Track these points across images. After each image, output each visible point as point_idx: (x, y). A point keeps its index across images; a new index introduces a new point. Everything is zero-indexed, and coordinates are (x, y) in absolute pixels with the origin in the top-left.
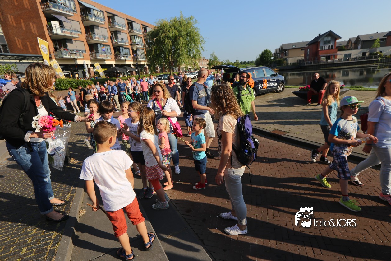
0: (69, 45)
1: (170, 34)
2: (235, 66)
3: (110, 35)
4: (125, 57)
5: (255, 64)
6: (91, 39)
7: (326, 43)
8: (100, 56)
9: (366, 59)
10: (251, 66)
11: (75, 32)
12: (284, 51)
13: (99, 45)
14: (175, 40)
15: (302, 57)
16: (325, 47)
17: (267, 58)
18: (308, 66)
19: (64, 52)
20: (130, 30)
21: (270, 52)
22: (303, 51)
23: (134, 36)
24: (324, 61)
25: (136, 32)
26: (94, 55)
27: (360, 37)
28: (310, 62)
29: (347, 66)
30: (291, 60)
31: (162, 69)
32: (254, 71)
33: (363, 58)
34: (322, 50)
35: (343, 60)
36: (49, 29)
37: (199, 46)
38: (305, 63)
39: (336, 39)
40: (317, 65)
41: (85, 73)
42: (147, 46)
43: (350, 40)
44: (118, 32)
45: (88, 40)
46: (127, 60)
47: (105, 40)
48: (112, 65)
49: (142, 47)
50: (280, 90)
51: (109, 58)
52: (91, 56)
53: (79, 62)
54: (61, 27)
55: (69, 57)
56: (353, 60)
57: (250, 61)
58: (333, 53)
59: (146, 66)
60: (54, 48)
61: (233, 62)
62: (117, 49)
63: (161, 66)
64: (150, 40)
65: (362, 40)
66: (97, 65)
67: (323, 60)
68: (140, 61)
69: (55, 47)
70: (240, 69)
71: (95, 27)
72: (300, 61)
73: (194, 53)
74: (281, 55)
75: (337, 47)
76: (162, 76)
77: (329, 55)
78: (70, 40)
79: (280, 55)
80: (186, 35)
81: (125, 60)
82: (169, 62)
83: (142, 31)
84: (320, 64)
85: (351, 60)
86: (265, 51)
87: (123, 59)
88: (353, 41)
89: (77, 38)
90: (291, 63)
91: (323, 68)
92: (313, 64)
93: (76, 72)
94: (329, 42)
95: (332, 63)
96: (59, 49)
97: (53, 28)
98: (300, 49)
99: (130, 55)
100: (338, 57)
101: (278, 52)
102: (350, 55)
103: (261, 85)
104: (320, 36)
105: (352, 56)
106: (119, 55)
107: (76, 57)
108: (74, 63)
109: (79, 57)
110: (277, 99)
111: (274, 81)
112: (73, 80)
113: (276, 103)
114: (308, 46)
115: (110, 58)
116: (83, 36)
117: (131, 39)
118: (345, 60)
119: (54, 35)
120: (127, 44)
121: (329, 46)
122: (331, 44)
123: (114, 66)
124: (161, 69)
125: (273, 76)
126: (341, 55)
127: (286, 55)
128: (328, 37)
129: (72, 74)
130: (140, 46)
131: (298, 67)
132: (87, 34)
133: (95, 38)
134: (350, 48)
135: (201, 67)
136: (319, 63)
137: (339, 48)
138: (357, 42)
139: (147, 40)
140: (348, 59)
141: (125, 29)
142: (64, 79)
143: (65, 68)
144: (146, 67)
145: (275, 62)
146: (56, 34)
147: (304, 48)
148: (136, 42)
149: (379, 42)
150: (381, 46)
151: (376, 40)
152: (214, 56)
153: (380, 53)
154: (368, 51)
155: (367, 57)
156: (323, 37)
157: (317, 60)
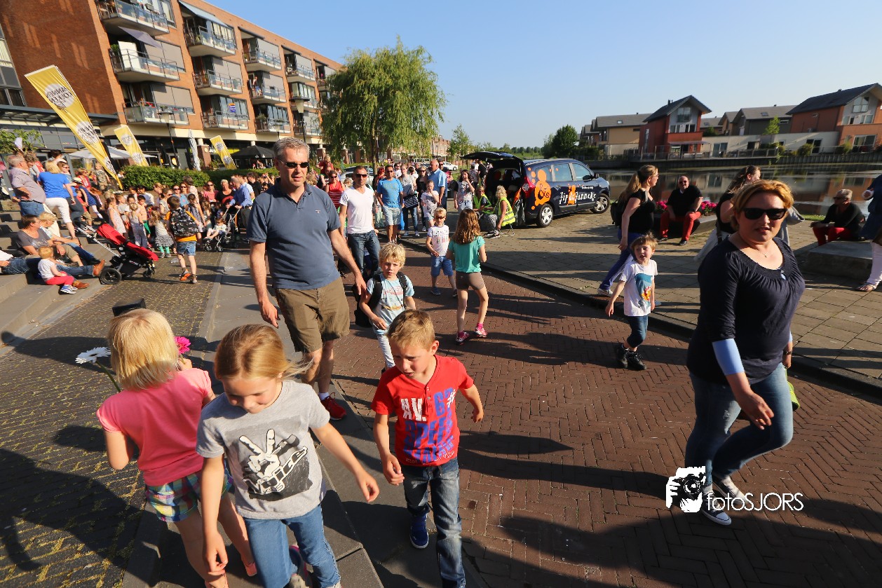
0: (158, 96)
1: (375, 82)
2: (510, 155)
3: (246, 77)
4: (279, 128)
5: (541, 154)
6: (206, 85)
7: (681, 119)
8: (225, 122)
9: (755, 155)
11: (172, 69)
12: (599, 130)
13: (222, 99)
14: (385, 96)
15: (634, 145)
16: (679, 127)
17: (567, 142)
19: (145, 110)
20: (290, 70)
21: (573, 130)
22: (638, 133)
23: (299, 83)
24: (677, 154)
25: (303, 76)
26: (211, 118)
27: (745, 113)
28: (649, 154)
29: (718, 166)
30: (613, 150)
32: (552, 166)
33: (749, 153)
34: (673, 133)
35: (711, 154)
36: (115, 59)
37: (434, 111)
38: (640, 157)
39: (700, 114)
40: (662, 162)
41: (192, 156)
42: (325, 107)
43: (725, 116)
44: (264, 74)
45: (198, 86)
46: (282, 133)
47: (235, 88)
48: (248, 143)
49: (315, 107)
50: (600, 209)
51: (244, 127)
52: (206, 122)
53: (180, 133)
54: (140, 55)
55: (157, 120)
56: (731, 156)
57: (531, 148)
58: (694, 140)
59: (321, 147)
60: (125, 100)
61: (498, 148)
62: (261, 108)
63: (353, 148)
64: (331, 95)
65: (747, 118)
66: (218, 140)
67: (675, 152)
68: (310, 137)
69: (126, 97)
70: (524, 162)
71: (214, 58)
72: (631, 151)
73: (424, 126)
74: (594, 137)
75: (701, 129)
77: (686, 143)
78: (160, 84)
79: (592, 139)
80: (408, 87)
81: (278, 133)
82: (370, 142)
83: (315, 74)
84: (668, 160)
85: (727, 156)
86: (563, 128)
87: (273, 130)
88: (731, 119)
89: (175, 82)
90: (613, 156)
91: (673, 168)
92: (655, 160)
93: (173, 155)
94: (687, 118)
95: (692, 159)
96: (136, 103)
97: (124, 58)
98: (632, 129)
99: (289, 123)
100: (703, 149)
101: (588, 131)
102: (725, 145)
103: (564, 197)
104: (671, 105)
105: (730, 149)
106: (264, 121)
107: (171, 122)
108: (168, 135)
109: (178, 122)
110: (595, 227)
112: (166, 171)
113: (595, 236)
114: (646, 123)
115: (246, 128)
116: (188, 78)
117: (291, 90)
118: (715, 155)
119: (125, 71)
120: (283, 100)
121: (687, 126)
122: (691, 123)
123: (253, 144)
124: (351, 154)
125: (587, 178)
126: (708, 146)
127: (604, 138)
128: (686, 109)
129: (164, 157)
130: (311, 106)
131: (629, 163)
132: (198, 73)
133: (215, 83)
134: (725, 132)
135: (435, 154)
136: (666, 158)
137: (705, 131)
138: (738, 122)
139: (324, 93)
140: (722, 153)
141: (279, 68)
142: (145, 168)
143: (148, 144)
144: (321, 150)
145: (582, 151)
146: (130, 70)
147: (638, 128)
148: (303, 95)
149: (778, 125)
150: (781, 132)
151: (772, 119)
152: (462, 134)
153: (780, 146)
154: (759, 140)
155: (755, 152)
156: (676, 107)
157: (665, 151)
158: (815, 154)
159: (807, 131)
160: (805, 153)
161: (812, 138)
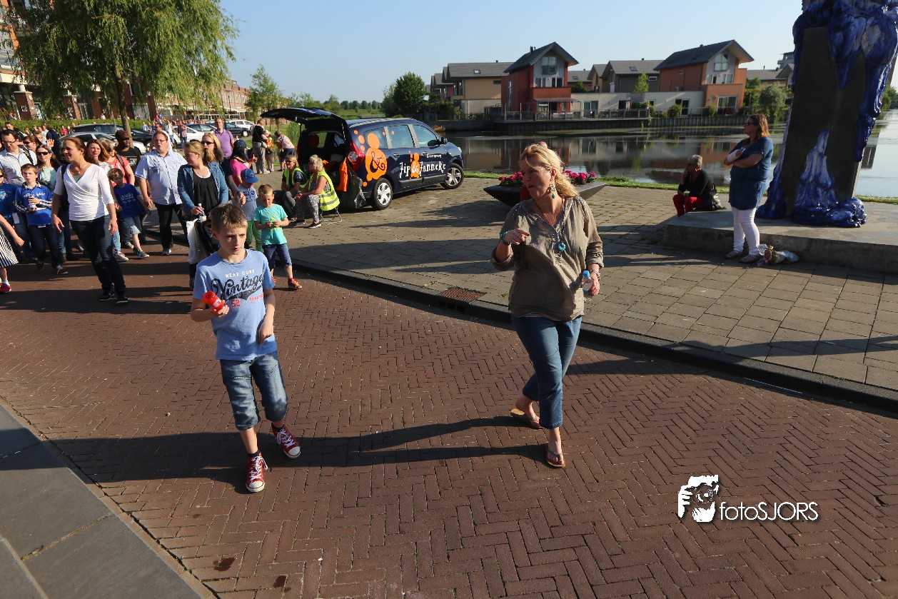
2: (329, 113)
5: (381, 111)
7: (547, 70)
9: (627, 116)
10: (370, 115)
12: (453, 80)
15: (496, 101)
16: (544, 80)
17: (413, 95)
18: (511, 124)
21: (419, 79)
22: (499, 86)
24: (545, 114)
27: (612, 64)
28: (514, 113)
29: (590, 129)
30: (472, 107)
31: (89, 108)
32: (386, 128)
33: (620, 114)
34: (539, 87)
35: (582, 114)
37: (219, 44)
38: (504, 117)
39: (566, 67)
40: (530, 123)
42: (22, 22)
43: (594, 68)
50: (453, 183)
56: (605, 117)
57: (368, 102)
58: (563, 96)
59: (23, 89)
61: (322, 102)
63: (86, 95)
65: (616, 73)
67: (542, 111)
70: (348, 122)
72: (494, 109)
73: (205, 64)
74: (447, 90)
75: (569, 83)
76: (91, 128)
77: (554, 100)
79: (445, 92)
80: (174, 6)
82: (117, 85)
84: (536, 120)
85: (599, 117)
86: (405, 77)
88: (600, 74)
90: (471, 115)
91: (543, 130)
92: (521, 120)
94: (553, 70)
95: (562, 120)
98: (491, 81)
100: (574, 107)
101: (439, 82)
102: (596, 103)
103: (404, 169)
104: (533, 53)
105: (601, 108)
111: (436, 160)
114: (508, 74)
118: (587, 115)
121: (554, 80)
122: (557, 76)
124: (84, 105)
125: (433, 144)
126: (578, 103)
127: (460, 92)
128: (550, 58)
131: (489, 124)
134: (595, 87)
135: (227, 109)
136: (534, 118)
137: (573, 86)
138: (608, 77)
140: (593, 113)
145: (433, 108)
147: (499, 80)
149: (647, 81)
150: (651, 90)
151: (640, 75)
152: (265, 80)
153: (651, 106)
154: (629, 99)
155: (627, 112)
156: (540, 56)
157: (531, 110)
158: (685, 116)
159: (675, 90)
160: (675, 115)
161: (680, 98)
